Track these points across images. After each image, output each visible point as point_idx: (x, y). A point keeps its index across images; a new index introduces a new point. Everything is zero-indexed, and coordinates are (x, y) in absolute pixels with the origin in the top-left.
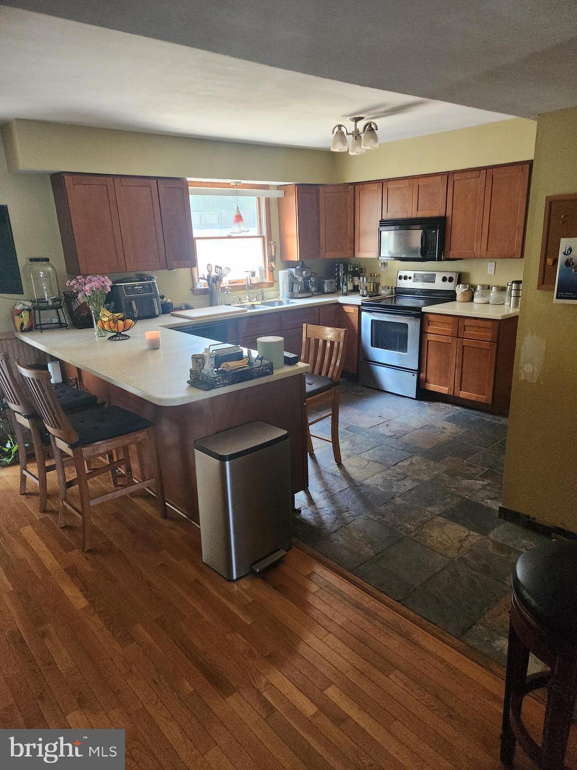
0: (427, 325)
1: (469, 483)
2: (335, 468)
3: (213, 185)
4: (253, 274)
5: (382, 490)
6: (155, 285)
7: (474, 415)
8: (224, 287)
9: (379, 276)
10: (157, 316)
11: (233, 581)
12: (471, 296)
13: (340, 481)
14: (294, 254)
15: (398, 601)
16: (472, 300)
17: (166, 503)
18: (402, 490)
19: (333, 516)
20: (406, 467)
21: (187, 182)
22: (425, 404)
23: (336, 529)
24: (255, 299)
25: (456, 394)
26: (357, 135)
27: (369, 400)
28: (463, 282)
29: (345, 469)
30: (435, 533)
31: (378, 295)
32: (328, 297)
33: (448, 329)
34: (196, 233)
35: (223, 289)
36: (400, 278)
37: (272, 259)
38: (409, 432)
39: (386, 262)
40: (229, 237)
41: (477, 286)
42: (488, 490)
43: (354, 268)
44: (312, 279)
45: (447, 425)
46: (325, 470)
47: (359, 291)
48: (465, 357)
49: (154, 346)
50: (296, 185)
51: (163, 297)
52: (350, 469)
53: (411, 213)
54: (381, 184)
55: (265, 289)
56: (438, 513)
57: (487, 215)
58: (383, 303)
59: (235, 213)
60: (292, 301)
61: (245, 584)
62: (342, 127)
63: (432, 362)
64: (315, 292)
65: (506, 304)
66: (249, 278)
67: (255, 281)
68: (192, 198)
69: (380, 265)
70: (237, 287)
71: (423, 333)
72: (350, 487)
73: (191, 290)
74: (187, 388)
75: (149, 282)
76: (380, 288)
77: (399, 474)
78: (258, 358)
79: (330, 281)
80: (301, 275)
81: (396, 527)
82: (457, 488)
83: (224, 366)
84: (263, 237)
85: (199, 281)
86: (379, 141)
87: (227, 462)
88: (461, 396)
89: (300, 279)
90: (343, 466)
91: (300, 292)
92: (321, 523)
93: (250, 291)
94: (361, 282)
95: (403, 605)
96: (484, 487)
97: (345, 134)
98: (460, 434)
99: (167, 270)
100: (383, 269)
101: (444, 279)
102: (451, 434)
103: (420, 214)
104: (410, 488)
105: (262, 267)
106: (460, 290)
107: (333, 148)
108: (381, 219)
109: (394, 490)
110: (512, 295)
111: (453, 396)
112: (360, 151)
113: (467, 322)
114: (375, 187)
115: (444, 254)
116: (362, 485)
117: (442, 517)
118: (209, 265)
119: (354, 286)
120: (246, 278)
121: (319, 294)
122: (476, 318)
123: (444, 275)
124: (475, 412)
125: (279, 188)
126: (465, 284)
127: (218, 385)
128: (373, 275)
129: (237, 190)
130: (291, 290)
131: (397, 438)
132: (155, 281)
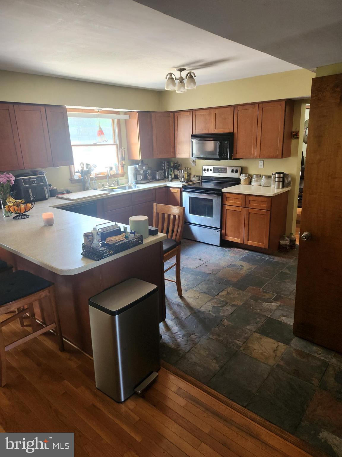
0: (225, 200)
1: (267, 305)
2: (179, 300)
3: (83, 110)
4: (111, 169)
5: (214, 315)
6: (45, 177)
7: (258, 256)
8: (93, 177)
9: (190, 169)
10: (47, 199)
11: (121, 403)
12: (249, 181)
13: (184, 310)
14: (137, 156)
15: (245, 407)
16: (250, 183)
17: (63, 339)
18: (226, 314)
19: (185, 339)
20: (225, 296)
21: (66, 109)
22: (226, 249)
23: (189, 349)
24: (113, 185)
25: (245, 243)
26: (181, 80)
27: (190, 248)
28: (244, 173)
29: (185, 300)
30: (256, 346)
31: (191, 181)
32: (160, 183)
33: (239, 203)
34: (73, 143)
35: (92, 179)
36: (205, 170)
37: (123, 159)
38: (221, 270)
39: (194, 160)
40: (95, 145)
41: (253, 175)
42: (281, 310)
43: (174, 164)
44: (149, 171)
45: (243, 263)
46: (172, 302)
47: (178, 178)
48: (250, 220)
49: (49, 223)
50: (137, 112)
51: (50, 185)
52: (190, 300)
53: (211, 130)
54: (191, 112)
55: (119, 178)
56: (254, 330)
57: (259, 132)
58: (194, 186)
59: (98, 129)
60: (138, 185)
61: (131, 404)
62: (172, 75)
63: (230, 222)
64: (151, 179)
65: (272, 186)
66: (109, 172)
67: (112, 173)
68: (69, 119)
69: (191, 163)
70: (101, 178)
71: (223, 205)
72: (192, 314)
73: (70, 180)
74: (82, 259)
75: (41, 176)
76: (192, 176)
77: (222, 301)
78: (131, 232)
79: (160, 172)
80: (142, 169)
81: (230, 344)
82: (261, 310)
83: (108, 240)
84: (116, 145)
85: (75, 174)
86: (196, 84)
87: (117, 316)
88: (248, 244)
89: (142, 172)
90: (184, 298)
91: (142, 180)
92: (178, 345)
93: (110, 179)
94: (180, 173)
95: (249, 410)
96: (278, 308)
97: (174, 79)
98: (252, 269)
99: (53, 167)
100: (193, 165)
101: (233, 171)
102: (246, 270)
103: (217, 131)
104: (231, 312)
105: (117, 164)
106: (243, 177)
107: (167, 88)
108: (192, 134)
109: (221, 314)
110: (276, 181)
111: (244, 244)
112: (183, 90)
113: (251, 198)
114: (187, 114)
115: (233, 156)
116: (200, 311)
117: (258, 333)
118: (82, 163)
119: (175, 175)
120: (107, 171)
121: (153, 180)
122: (256, 196)
123: (232, 168)
124: (258, 254)
125: (126, 113)
126: (246, 174)
127: (106, 255)
128: (186, 168)
129: (99, 115)
130: (136, 178)
131: (214, 275)
132: (45, 175)
